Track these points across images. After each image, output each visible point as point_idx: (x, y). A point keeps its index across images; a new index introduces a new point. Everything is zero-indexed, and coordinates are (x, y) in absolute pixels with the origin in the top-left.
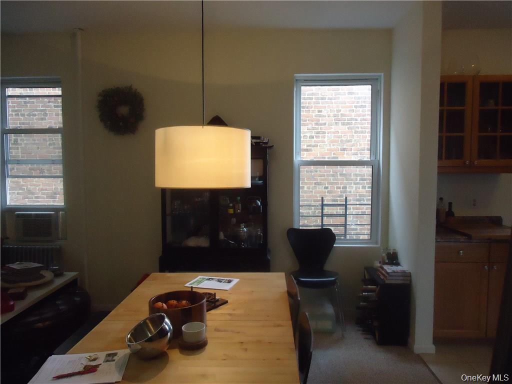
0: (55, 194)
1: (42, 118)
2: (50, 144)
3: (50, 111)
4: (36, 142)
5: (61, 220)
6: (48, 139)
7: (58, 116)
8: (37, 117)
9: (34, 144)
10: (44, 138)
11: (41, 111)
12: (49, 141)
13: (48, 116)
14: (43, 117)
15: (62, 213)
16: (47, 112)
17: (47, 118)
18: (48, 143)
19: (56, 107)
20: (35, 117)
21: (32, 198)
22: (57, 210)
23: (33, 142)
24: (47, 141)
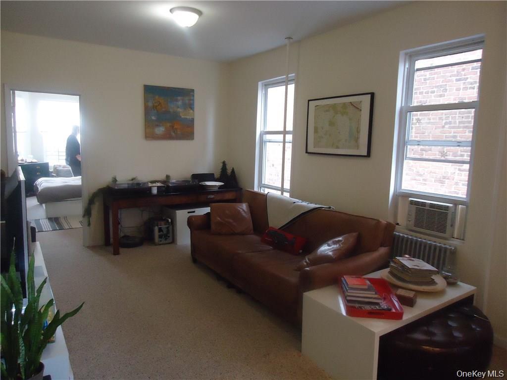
0: (444, 178)
1: (441, 95)
2: (446, 123)
3: (451, 86)
4: (432, 121)
5: (459, 217)
6: (444, 116)
7: (459, 90)
8: (435, 93)
9: (429, 123)
10: (441, 116)
11: (441, 86)
12: (446, 119)
13: (448, 92)
14: (442, 93)
15: (462, 208)
16: (447, 88)
17: (446, 94)
18: (444, 121)
19: (458, 81)
20: (433, 95)
21: (420, 180)
22: (456, 202)
23: (428, 121)
24: (443, 120)
